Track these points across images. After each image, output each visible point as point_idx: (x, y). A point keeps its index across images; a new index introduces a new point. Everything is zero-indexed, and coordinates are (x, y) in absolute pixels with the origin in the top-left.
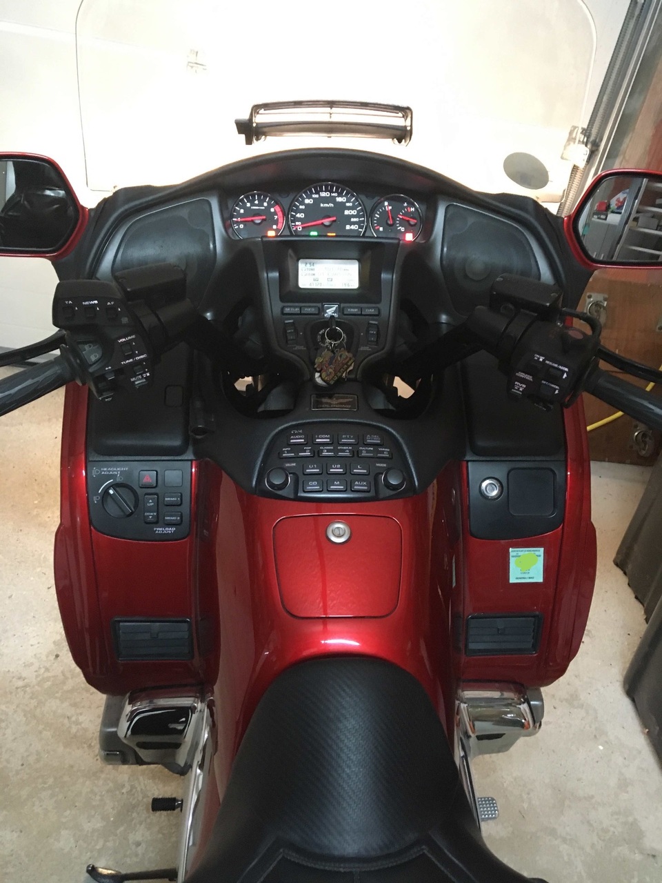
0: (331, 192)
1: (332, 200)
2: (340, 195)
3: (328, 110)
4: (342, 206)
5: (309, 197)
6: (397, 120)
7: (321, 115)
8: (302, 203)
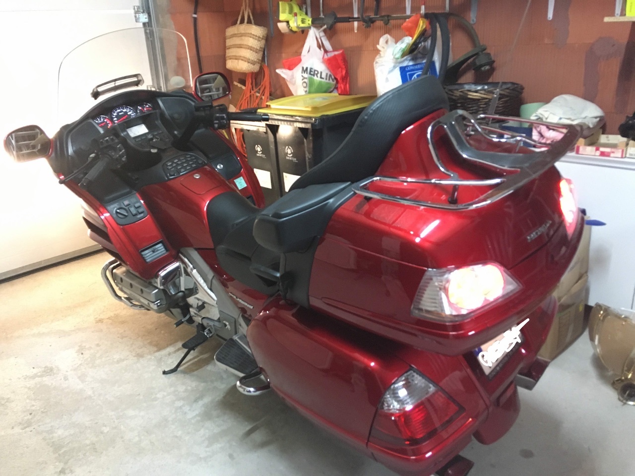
0: (120, 109)
1: (121, 112)
2: (123, 109)
3: (114, 83)
4: (126, 113)
5: (114, 113)
6: (135, 79)
7: (112, 85)
8: (113, 115)
